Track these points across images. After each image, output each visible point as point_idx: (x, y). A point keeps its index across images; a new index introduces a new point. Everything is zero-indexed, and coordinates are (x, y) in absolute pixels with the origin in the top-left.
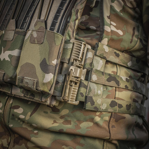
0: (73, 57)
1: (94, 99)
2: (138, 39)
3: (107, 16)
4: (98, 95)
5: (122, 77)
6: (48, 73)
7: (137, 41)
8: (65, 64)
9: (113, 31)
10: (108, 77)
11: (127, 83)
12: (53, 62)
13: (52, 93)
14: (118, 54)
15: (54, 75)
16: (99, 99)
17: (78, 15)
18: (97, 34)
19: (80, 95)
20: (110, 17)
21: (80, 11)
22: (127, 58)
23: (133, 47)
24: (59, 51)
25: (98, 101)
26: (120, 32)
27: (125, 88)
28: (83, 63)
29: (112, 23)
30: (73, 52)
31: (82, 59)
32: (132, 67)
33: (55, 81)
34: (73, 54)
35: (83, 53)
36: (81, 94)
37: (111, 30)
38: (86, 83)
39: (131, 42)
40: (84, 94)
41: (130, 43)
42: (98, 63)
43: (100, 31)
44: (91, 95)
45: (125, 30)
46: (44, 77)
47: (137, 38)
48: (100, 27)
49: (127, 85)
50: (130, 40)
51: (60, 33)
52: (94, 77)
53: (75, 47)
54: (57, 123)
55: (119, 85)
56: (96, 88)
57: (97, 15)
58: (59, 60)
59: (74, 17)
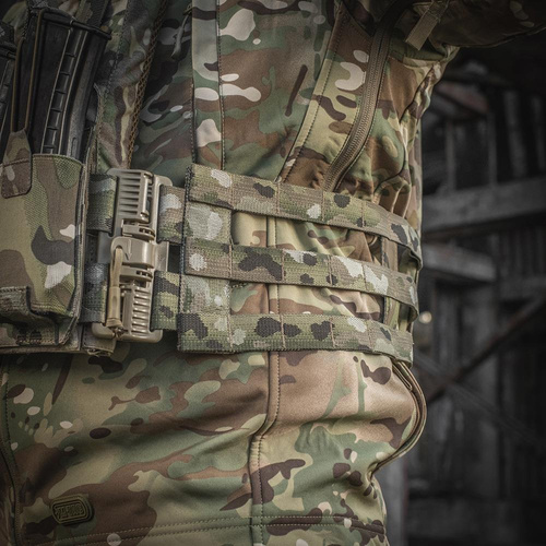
0: (121, 215)
1: (205, 319)
2: (311, 99)
3: (207, 64)
4: (215, 309)
5: (289, 252)
6: (53, 262)
7: (308, 105)
8: (102, 234)
9: (228, 97)
10: (243, 256)
11: (307, 267)
12: (62, 232)
13: (77, 314)
14: (268, 187)
15: (75, 266)
16: (220, 319)
17: (123, 102)
18: (185, 120)
19: (162, 314)
20: (219, 65)
21: (126, 90)
24: (77, 203)
25: (219, 324)
27: (300, 283)
28: (154, 228)
30: (120, 201)
31: (149, 217)
32: (326, 218)
33: (79, 282)
34: (120, 207)
35: (150, 200)
36: (164, 309)
37: (222, 98)
38: (172, 278)
40: (174, 310)
41: (284, 115)
42: (203, 220)
44: (194, 309)
45: (271, 83)
46: (44, 274)
49: (308, 273)
52: (196, 261)
53: (122, 188)
54: (122, 402)
55: (279, 278)
56: (207, 289)
57: (187, 76)
58: (83, 227)
59: (113, 110)
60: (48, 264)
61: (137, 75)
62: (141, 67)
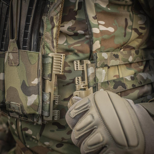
2: (132, 30)
3: (93, 17)
5: (126, 78)
6: (30, 95)
7: (131, 32)
9: (103, 31)
11: (133, 81)
12: (33, 82)
13: (40, 113)
14: (117, 54)
15: (39, 94)
18: (87, 38)
20: (97, 16)
21: (55, 17)
22: (126, 54)
23: (129, 40)
24: (38, 69)
26: (111, 29)
27: (132, 88)
29: (100, 22)
30: (54, 66)
32: (134, 61)
33: (41, 100)
34: (54, 69)
37: (100, 31)
39: (125, 36)
41: (123, 37)
43: (89, 35)
45: (116, 25)
46: (27, 100)
47: (130, 29)
48: (88, 30)
49: (134, 83)
50: (124, 34)
51: (33, 51)
53: (54, 61)
55: (126, 88)
57: (83, 18)
58: (40, 78)
59: (50, 26)
60: (28, 96)
61: (58, 10)
62: (60, 6)
